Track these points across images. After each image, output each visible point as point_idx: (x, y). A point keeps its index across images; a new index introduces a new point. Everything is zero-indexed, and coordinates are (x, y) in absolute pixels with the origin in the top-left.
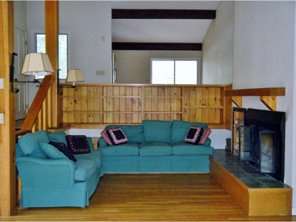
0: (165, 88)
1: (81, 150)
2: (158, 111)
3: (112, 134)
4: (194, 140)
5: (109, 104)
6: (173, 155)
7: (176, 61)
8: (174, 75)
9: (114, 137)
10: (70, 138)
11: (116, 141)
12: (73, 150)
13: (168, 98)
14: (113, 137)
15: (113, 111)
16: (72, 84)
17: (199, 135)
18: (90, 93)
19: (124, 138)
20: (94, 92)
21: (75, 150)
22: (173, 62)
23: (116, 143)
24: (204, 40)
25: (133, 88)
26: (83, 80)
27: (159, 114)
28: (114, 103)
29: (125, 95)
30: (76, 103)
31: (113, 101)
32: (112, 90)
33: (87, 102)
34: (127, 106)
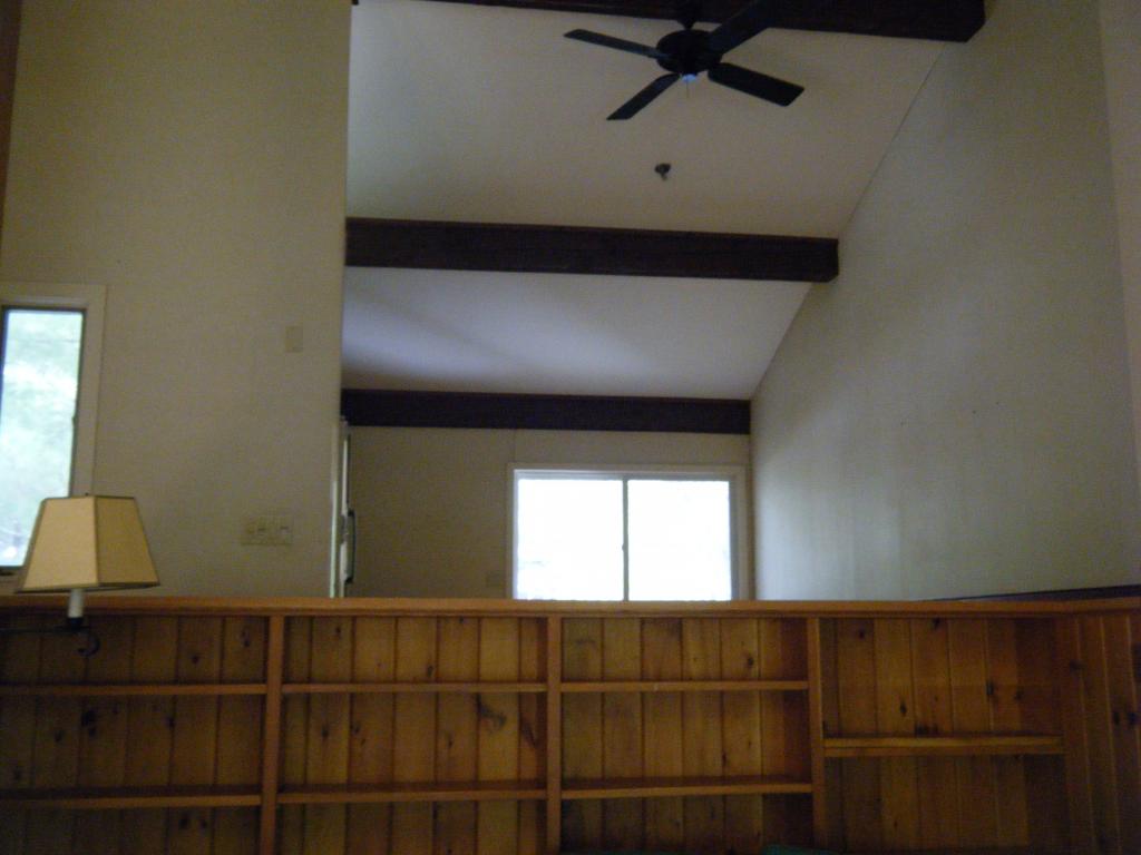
5: (325, 734)
7: (631, 483)
8: (625, 547)
15: (350, 785)
16: (67, 600)
18: (196, 659)
20: (222, 656)
22: (619, 484)
24: (760, 386)
25: (486, 624)
26: (153, 579)
28: (354, 729)
29: (432, 674)
30: (92, 732)
31: (351, 713)
32: (346, 645)
33: (172, 723)
34: (443, 742)
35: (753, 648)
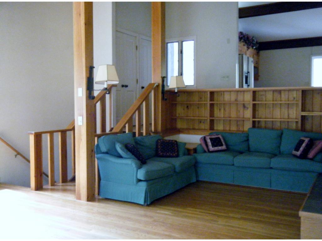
0: (282, 92)
1: (168, 154)
2: (273, 118)
3: (209, 141)
4: (298, 153)
5: (220, 110)
6: (271, 168)
9: (210, 144)
10: (160, 141)
11: (211, 148)
12: (160, 153)
13: (285, 104)
14: (208, 144)
15: (224, 117)
17: (305, 147)
18: (201, 98)
19: (222, 145)
21: (161, 154)
23: (210, 150)
27: (274, 122)
28: (224, 109)
29: (236, 100)
30: (188, 109)
31: (224, 107)
32: (222, 96)
33: (198, 108)
34: (238, 112)
35: (295, 96)
